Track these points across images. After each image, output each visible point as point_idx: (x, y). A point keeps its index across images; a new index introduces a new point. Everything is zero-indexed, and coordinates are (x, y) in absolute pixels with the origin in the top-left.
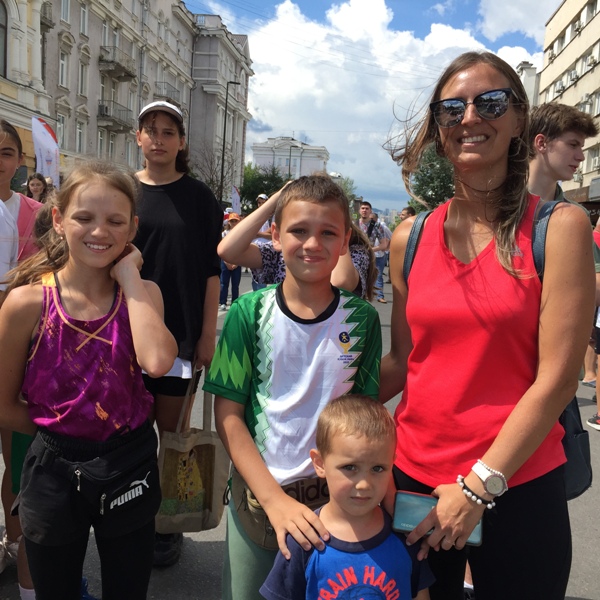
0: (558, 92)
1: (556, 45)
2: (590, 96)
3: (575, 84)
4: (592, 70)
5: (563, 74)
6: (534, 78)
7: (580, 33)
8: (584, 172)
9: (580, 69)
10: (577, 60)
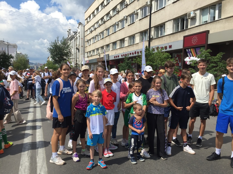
0: (91, 31)
1: (88, 19)
2: (100, 33)
3: (95, 30)
4: (99, 27)
5: (91, 27)
6: (83, 27)
7: (95, 16)
8: (100, 53)
9: (96, 26)
10: (95, 24)
